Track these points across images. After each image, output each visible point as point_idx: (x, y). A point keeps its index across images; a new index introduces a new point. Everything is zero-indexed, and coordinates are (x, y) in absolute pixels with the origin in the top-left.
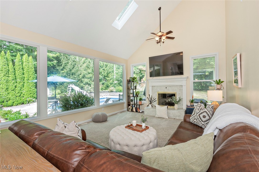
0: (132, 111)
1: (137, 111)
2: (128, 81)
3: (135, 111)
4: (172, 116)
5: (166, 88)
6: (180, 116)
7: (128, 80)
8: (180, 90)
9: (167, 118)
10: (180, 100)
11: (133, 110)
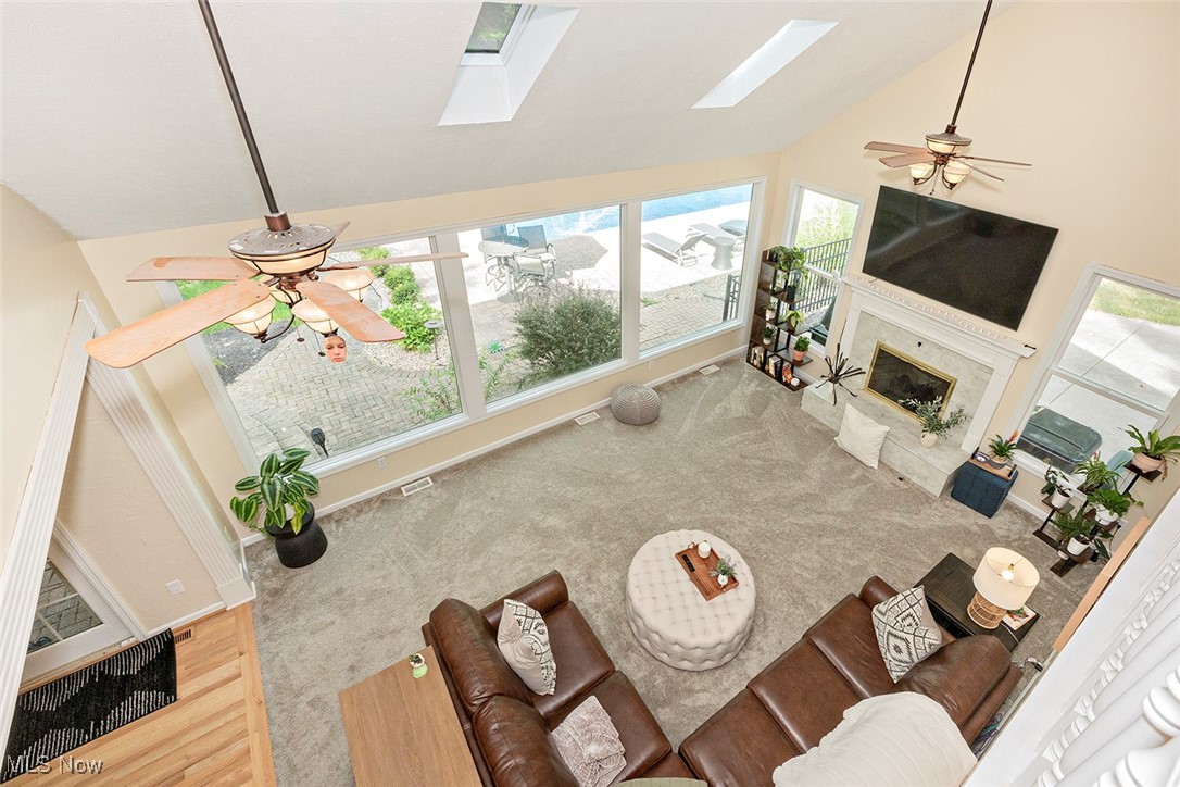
0: (763, 367)
1: (779, 377)
2: (764, 260)
3: (772, 372)
4: (895, 461)
5: (920, 344)
6: (926, 478)
7: (765, 253)
8: (977, 378)
9: (875, 465)
10: (955, 420)
11: (766, 368)
